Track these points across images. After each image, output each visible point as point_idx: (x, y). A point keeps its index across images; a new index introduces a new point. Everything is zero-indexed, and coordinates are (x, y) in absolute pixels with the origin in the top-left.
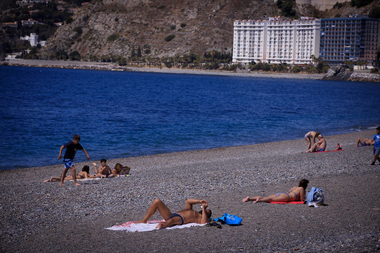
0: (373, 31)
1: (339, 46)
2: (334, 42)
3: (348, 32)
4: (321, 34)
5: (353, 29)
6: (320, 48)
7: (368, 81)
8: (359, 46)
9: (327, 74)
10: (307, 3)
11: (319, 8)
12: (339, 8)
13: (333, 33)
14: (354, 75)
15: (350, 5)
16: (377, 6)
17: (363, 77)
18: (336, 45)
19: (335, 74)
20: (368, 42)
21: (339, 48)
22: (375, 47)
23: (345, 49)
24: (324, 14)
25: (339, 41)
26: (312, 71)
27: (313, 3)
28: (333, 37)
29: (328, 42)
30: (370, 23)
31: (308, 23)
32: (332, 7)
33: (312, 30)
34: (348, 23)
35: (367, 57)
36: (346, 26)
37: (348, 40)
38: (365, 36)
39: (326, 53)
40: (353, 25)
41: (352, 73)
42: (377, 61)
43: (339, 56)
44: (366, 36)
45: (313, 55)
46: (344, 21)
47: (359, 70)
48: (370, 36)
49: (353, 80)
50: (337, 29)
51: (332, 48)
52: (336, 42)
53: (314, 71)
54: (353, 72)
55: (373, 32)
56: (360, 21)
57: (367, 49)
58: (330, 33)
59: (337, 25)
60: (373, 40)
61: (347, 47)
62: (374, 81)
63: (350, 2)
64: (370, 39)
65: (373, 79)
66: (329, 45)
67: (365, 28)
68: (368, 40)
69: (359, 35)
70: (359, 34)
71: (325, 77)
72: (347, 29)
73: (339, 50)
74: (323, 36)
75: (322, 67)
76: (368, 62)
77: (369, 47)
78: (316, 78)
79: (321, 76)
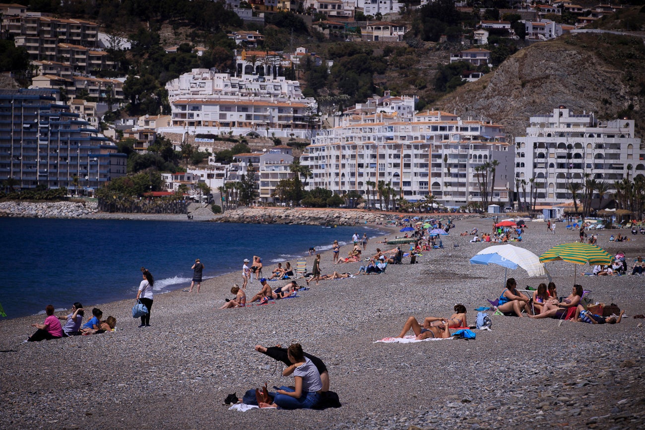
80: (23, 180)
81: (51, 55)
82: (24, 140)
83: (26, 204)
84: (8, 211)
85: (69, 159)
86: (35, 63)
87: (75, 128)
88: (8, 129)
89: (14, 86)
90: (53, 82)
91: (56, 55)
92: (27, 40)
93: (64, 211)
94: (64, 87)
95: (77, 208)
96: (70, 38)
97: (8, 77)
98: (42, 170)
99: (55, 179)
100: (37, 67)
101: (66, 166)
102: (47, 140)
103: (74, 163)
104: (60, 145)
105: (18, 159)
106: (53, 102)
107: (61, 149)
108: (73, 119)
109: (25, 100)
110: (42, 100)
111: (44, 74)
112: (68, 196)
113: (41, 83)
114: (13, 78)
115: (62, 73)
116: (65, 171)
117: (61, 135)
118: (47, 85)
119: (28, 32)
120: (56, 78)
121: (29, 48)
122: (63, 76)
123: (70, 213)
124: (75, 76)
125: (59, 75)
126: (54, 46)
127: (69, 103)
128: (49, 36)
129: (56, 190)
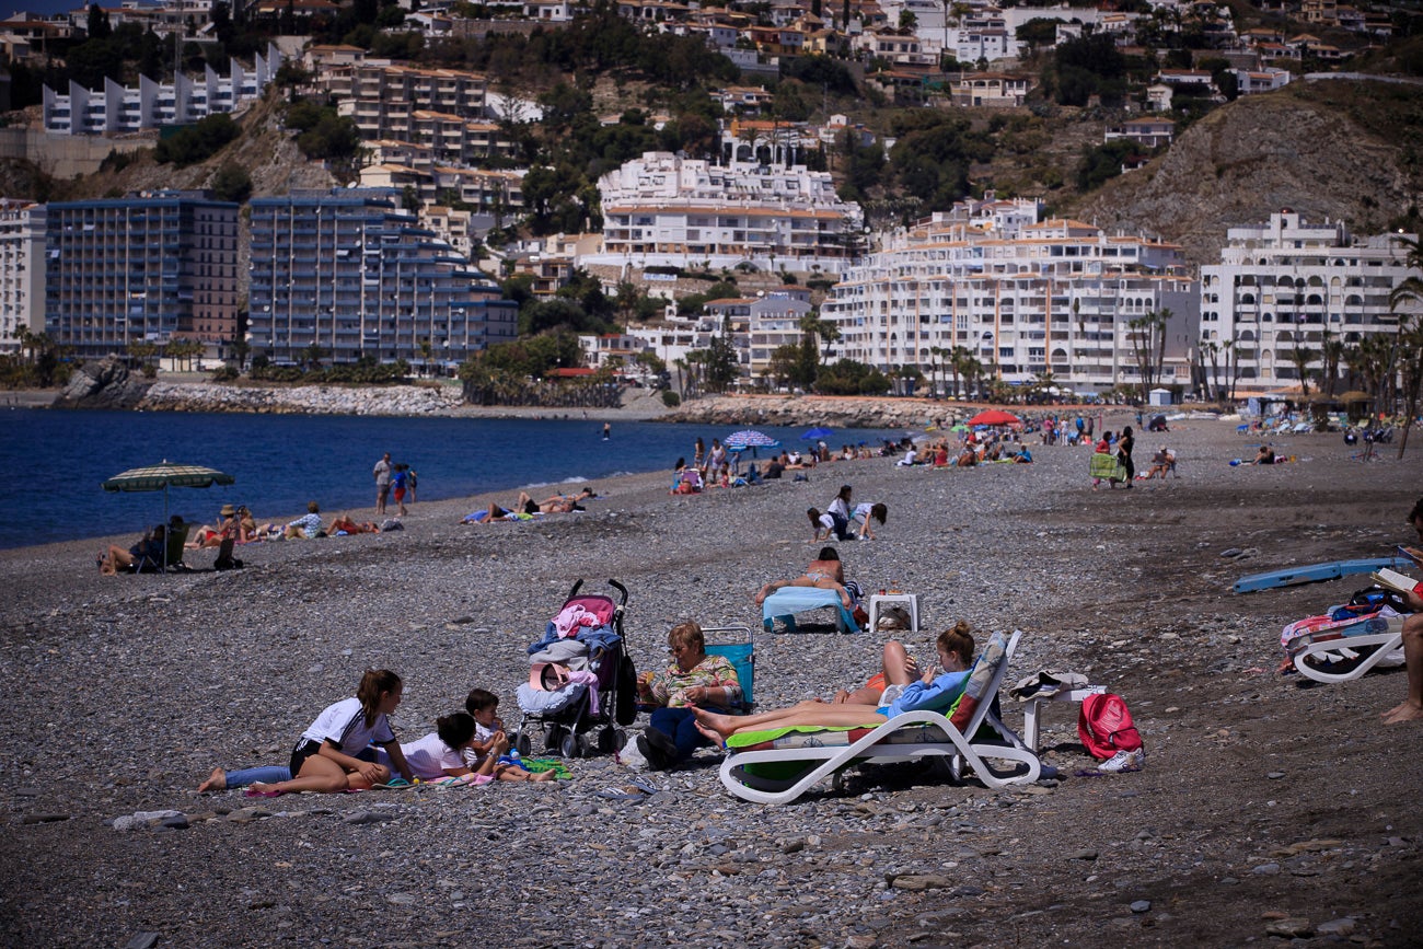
0: (222, 242)
1: (111, 294)
2: (94, 281)
3: (139, 246)
4: (48, 254)
5: (154, 237)
6: (48, 303)
7: (203, 410)
8: (175, 294)
9: (66, 389)
10: (15, 154)
11: (53, 170)
12: (117, 171)
13: (89, 252)
14: (157, 390)
15: (154, 158)
16: (237, 160)
17: (189, 396)
18: (100, 293)
19: (95, 390)
20: (206, 281)
21: (110, 301)
22: (228, 298)
23: (130, 306)
24: (70, 189)
25: (111, 279)
26: (19, 379)
27: (32, 155)
28: (89, 265)
29: (74, 283)
30: (211, 217)
31: (7, 219)
32: (95, 167)
33: (19, 242)
34: (136, 216)
35: (201, 328)
36: (129, 227)
37: (139, 274)
38: (192, 260)
39: (67, 319)
40: (154, 223)
41: (150, 385)
42: (235, 343)
43: (110, 329)
44: (198, 259)
45: (23, 327)
46: (123, 212)
47: (175, 375)
48: (210, 261)
49: (155, 409)
50: (100, 238)
51: (88, 302)
52: (100, 280)
53: (25, 379)
54: (154, 380)
55: (222, 247)
56: (174, 209)
57: (202, 302)
58: (79, 252)
59: (101, 224)
60: (221, 274)
61: (134, 296)
62: (223, 409)
63: (153, 150)
64: (210, 268)
65: (220, 402)
66: (78, 293)
67: (192, 232)
68: (206, 273)
69: (174, 257)
70: (175, 252)
71: (60, 401)
72: (133, 237)
73: (110, 307)
74: (57, 261)
75: (54, 366)
76: (205, 347)
77: (209, 296)
78: (31, 404)
79: (46, 397)
80: (338, 349)
81: (401, 131)
82: (338, 278)
83: (337, 390)
84: (306, 404)
85: (416, 310)
86: (367, 144)
87: (426, 256)
88: (311, 258)
89: (329, 184)
90: (396, 177)
91: (408, 132)
92: (359, 106)
93: (403, 403)
94: (414, 185)
95: (425, 398)
96: (437, 102)
97: (319, 169)
98: (369, 332)
99: (391, 346)
100: (371, 151)
101: (410, 322)
102: (378, 278)
103: (424, 317)
104: (400, 286)
105: (328, 311)
106: (389, 211)
107: (402, 293)
108: (424, 241)
109: (341, 208)
110: (369, 208)
111: (383, 163)
112: (412, 376)
113: (376, 177)
114: (328, 169)
115: (415, 161)
116: (408, 332)
117: (402, 269)
118: (385, 182)
119: (364, 93)
120: (402, 169)
121: (362, 119)
122: (419, 166)
123: (413, 407)
124: (439, 166)
125: (410, 165)
126: (405, 115)
127: (422, 213)
128: (400, 99)
129: (390, 366)
